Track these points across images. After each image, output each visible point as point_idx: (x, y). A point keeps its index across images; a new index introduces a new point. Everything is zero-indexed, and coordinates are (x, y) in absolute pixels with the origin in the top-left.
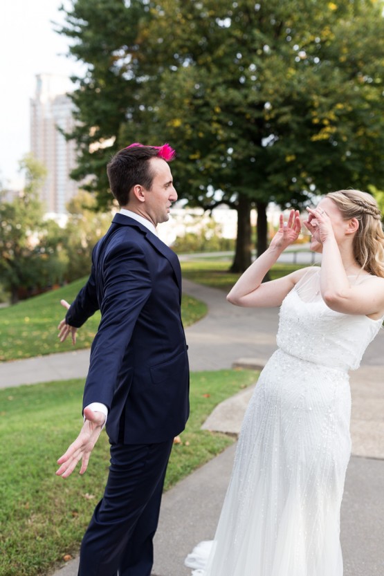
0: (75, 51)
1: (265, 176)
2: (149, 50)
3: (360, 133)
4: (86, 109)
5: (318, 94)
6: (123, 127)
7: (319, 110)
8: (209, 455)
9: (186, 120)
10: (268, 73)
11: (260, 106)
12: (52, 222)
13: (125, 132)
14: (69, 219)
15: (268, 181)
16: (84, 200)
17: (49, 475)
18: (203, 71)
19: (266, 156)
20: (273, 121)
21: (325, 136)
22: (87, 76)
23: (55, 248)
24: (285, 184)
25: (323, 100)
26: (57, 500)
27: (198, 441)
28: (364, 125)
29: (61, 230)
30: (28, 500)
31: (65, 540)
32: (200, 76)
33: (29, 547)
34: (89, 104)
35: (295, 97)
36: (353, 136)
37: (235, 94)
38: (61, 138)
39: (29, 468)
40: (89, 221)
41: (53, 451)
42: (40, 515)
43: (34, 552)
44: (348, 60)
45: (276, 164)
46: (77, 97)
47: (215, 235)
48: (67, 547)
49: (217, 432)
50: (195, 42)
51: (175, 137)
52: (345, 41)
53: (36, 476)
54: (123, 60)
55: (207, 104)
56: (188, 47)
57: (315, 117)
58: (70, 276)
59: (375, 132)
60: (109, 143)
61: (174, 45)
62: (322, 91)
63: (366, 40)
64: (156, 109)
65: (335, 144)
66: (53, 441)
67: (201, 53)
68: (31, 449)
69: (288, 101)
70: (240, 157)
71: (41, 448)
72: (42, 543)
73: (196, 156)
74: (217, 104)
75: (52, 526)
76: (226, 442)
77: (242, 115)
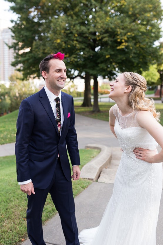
0: (12, 8)
1: (97, 64)
2: (45, 8)
3: (138, 45)
4: (18, 35)
5: (120, 28)
6: (34, 43)
7: (120, 35)
8: (82, 189)
9: (62, 40)
10: (98, 19)
11: (94, 34)
12: (3, 85)
13: (36, 45)
14: (10, 84)
15: (98, 67)
16: (17, 75)
17: (11, 201)
18: (70, 18)
19: (97, 56)
20: (101, 40)
21: (123, 47)
22: (18, 20)
23: (4, 97)
24: (106, 68)
25: (122, 31)
26: (16, 213)
27: (76, 183)
28: (139, 42)
29: (7, 88)
30: (3, 213)
31: (22, 232)
32: (68, 20)
33: (5, 236)
34: (19, 33)
35: (110, 30)
36: (135, 47)
37: (83, 28)
38: (7, 48)
39: (2, 198)
40: (19, 84)
41: (12, 190)
42: (9, 220)
43: (8, 238)
44: (132, 14)
45: (102, 59)
46: (13, 29)
47: (74, 90)
48: (23, 235)
49: (84, 178)
50: (66, 5)
51: (57, 47)
52: (131, 5)
53: (5, 201)
54: (34, 13)
55: (71, 33)
56: (63, 7)
57: (118, 39)
58: (12, 109)
59: (144, 45)
60: (28, 50)
61: (56, 6)
62: (121, 27)
63: (140, 5)
64: (49, 35)
65: (126, 50)
66: (11, 185)
67: (69, 10)
68: (2, 189)
69: (107, 31)
70: (86, 56)
71: (7, 189)
72: (11, 234)
73: (67, 56)
74: (76, 33)
75: (15, 225)
76: (89, 183)
77: (87, 37)
